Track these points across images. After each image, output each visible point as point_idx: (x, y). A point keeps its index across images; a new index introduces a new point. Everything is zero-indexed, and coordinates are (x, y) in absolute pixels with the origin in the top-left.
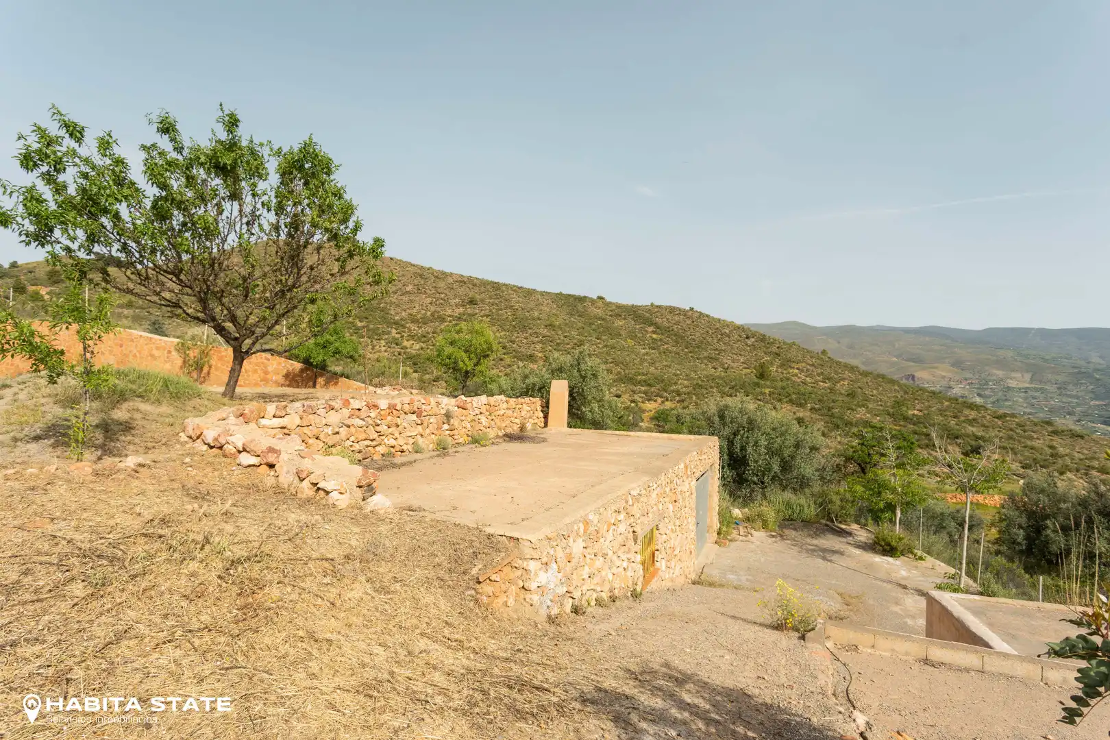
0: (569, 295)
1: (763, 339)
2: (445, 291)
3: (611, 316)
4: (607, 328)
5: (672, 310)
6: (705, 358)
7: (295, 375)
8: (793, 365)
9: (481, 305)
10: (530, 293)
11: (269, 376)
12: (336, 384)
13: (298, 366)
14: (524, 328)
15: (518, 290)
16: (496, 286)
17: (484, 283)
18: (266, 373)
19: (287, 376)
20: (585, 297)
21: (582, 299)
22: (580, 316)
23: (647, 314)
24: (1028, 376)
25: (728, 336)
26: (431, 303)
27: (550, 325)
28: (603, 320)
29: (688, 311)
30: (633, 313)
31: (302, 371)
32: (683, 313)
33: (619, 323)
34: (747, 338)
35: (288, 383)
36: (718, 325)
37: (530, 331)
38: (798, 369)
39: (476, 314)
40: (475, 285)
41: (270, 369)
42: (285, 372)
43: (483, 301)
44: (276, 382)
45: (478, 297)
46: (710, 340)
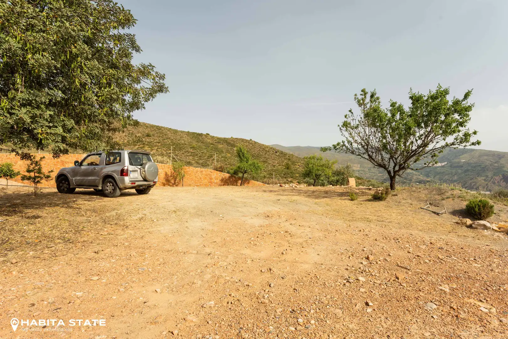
0: (194, 133)
1: (282, 153)
2: (132, 130)
3: (216, 142)
4: (216, 148)
5: (243, 140)
6: (262, 161)
7: (226, 180)
8: (296, 164)
9: (153, 137)
10: (175, 132)
11: (213, 181)
12: (248, 183)
13: (227, 175)
14: (180, 149)
15: (170, 130)
16: (159, 128)
17: (152, 126)
18: (211, 179)
19: (222, 180)
20: (202, 134)
21: (201, 135)
22: (202, 143)
23: (232, 142)
24: (359, 166)
25: (268, 152)
26: (126, 136)
27: (193, 147)
28: (213, 144)
29: (249, 141)
30: (225, 141)
31: (230, 177)
32: (247, 141)
33: (220, 146)
34: (276, 152)
35: (223, 183)
36: (263, 147)
37: (184, 150)
38: (298, 165)
39: (152, 142)
40: (147, 127)
41: (213, 177)
42: (221, 178)
43: (153, 135)
44: (216, 183)
45: (151, 133)
46: (261, 153)
